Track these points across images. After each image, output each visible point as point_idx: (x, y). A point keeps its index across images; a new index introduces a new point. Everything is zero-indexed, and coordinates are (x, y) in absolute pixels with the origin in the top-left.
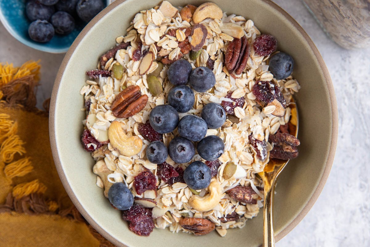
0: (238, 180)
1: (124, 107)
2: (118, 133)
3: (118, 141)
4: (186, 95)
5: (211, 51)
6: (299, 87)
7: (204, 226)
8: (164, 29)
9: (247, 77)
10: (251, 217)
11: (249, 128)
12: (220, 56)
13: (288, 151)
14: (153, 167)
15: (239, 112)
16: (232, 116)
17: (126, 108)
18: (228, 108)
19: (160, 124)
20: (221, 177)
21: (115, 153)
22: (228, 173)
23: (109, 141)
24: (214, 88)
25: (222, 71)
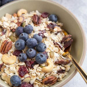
0: (56, 57)
1: (4, 48)
2: (6, 57)
3: (7, 60)
4: (25, 34)
5: (28, 21)
6: (62, 24)
7: (52, 78)
8: (9, 22)
9: (43, 25)
10: (68, 70)
11: (52, 39)
12: (31, 22)
13: (69, 40)
14: (23, 64)
15: (46, 34)
16: (44, 37)
17: (5, 48)
18: (41, 35)
19: (19, 46)
20: (50, 58)
21: (7, 66)
22: (52, 55)
23: (4, 63)
24: (34, 31)
25: (34, 26)
